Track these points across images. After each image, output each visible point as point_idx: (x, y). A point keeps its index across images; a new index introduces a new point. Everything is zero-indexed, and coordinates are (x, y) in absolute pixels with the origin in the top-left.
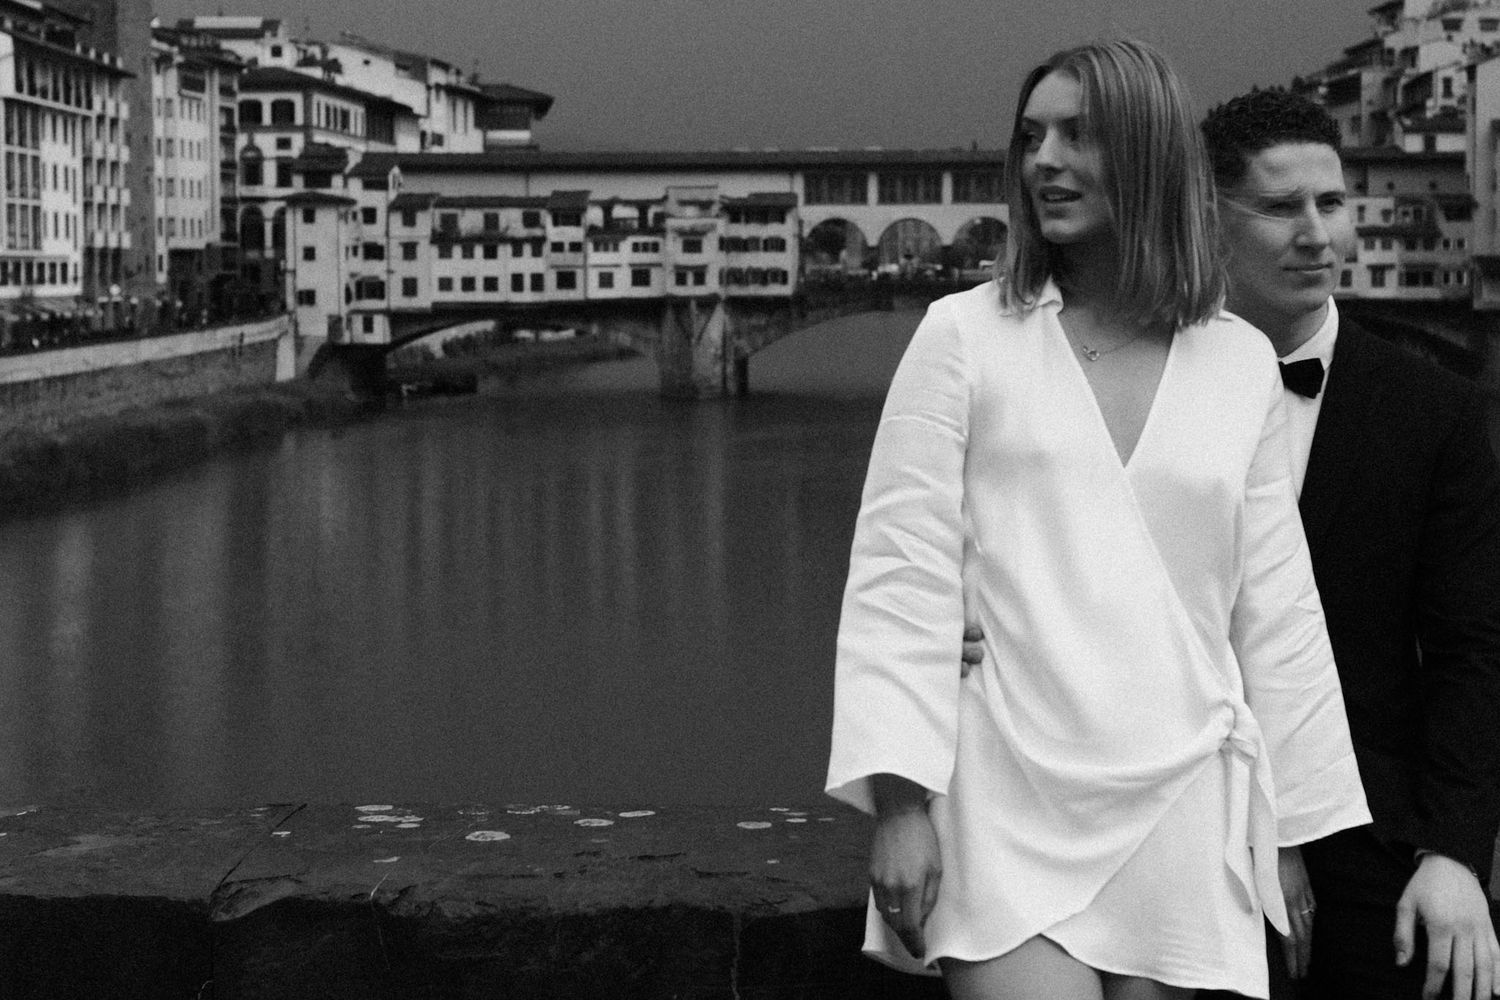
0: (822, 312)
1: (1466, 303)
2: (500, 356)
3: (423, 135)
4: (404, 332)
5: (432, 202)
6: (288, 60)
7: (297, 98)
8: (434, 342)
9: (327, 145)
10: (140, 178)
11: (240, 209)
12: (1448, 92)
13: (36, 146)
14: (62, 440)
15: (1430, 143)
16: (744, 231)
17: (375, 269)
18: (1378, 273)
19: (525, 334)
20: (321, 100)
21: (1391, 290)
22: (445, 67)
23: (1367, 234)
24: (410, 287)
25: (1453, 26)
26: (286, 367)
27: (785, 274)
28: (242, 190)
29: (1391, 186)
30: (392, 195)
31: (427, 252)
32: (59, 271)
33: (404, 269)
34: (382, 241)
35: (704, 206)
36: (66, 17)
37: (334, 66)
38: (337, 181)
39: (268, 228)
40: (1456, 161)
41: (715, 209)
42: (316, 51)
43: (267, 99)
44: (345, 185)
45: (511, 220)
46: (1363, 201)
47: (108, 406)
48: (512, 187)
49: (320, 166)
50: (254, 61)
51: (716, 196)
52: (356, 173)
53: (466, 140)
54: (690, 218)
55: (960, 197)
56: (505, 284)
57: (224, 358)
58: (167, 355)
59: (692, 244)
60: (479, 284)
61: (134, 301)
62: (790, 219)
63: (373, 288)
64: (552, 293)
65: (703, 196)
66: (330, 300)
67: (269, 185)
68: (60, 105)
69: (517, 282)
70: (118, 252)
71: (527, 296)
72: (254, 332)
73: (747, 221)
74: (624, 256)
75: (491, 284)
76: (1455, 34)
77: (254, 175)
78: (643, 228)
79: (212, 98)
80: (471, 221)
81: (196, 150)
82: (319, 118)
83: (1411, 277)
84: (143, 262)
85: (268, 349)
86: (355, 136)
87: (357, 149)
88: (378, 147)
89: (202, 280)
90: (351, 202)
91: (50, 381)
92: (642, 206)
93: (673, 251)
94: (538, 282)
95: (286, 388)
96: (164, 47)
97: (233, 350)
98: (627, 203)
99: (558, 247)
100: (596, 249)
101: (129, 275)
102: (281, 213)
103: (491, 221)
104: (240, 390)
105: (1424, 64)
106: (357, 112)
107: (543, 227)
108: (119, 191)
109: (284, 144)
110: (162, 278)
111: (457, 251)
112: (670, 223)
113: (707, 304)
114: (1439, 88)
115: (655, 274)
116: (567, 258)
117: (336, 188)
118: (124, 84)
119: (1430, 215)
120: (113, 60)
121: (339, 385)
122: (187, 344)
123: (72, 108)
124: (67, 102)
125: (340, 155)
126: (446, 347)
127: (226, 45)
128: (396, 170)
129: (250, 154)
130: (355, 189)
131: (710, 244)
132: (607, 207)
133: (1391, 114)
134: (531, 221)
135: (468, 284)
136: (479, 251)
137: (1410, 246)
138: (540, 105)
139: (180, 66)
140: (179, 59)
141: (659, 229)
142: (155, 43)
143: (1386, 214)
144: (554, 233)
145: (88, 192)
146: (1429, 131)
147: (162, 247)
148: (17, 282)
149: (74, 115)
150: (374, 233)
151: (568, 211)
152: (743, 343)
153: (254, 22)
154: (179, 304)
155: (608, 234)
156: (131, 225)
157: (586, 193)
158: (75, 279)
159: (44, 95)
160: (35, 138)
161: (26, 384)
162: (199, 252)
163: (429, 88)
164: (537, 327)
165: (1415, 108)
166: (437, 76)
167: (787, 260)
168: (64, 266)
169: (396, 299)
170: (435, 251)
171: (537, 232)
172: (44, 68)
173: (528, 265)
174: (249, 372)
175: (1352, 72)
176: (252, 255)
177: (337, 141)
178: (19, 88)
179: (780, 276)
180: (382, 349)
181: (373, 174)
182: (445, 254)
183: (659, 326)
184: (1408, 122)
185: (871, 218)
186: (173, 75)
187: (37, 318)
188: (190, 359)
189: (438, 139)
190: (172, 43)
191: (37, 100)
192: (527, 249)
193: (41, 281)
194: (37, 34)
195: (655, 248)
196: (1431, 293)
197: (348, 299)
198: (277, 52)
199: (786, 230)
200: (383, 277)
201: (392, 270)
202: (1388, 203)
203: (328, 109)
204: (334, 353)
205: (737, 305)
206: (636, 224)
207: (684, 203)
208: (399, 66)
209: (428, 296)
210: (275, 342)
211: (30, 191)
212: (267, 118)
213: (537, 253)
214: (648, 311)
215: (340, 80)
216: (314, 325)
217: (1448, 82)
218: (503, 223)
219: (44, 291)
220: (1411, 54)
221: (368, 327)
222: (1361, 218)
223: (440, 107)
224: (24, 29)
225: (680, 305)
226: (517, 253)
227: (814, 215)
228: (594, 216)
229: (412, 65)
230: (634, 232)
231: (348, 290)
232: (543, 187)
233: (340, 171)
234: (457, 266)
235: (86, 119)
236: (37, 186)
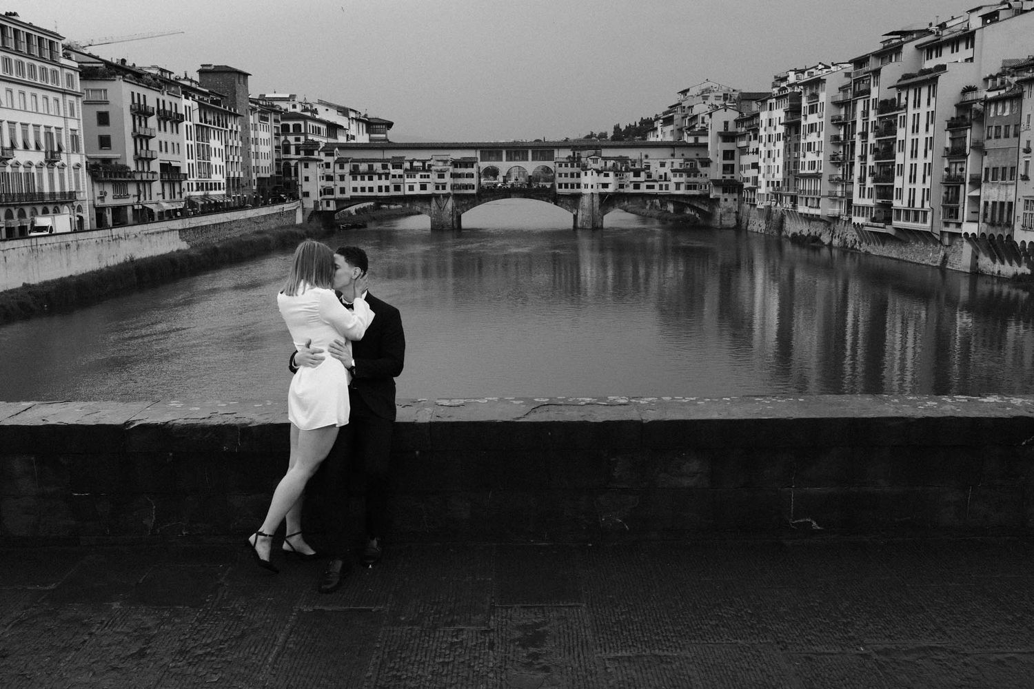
0: (486, 199)
1: (708, 196)
2: (377, 214)
3: (348, 135)
4: (341, 206)
5: (350, 160)
6: (298, 110)
7: (302, 123)
8: (352, 209)
9: (312, 140)
10: (246, 153)
11: (282, 163)
12: (703, 122)
13: (208, 141)
14: (218, 246)
15: (696, 139)
16: (460, 171)
17: (331, 184)
18: (678, 185)
19: (384, 206)
20: (310, 123)
21: (682, 191)
22: (355, 112)
23: (674, 171)
24: (342, 191)
25: (705, 98)
26: (299, 219)
27: (474, 186)
28: (283, 156)
29: (683, 155)
30: (336, 158)
31: (348, 178)
32: (217, 186)
33: (340, 184)
34: (332, 174)
35: (445, 162)
36: (218, 95)
37: (315, 111)
38: (316, 153)
39: (293, 169)
40: (705, 146)
41: (449, 163)
42: (308, 106)
43: (291, 123)
44: (319, 155)
45: (378, 166)
46: (673, 160)
47: (236, 233)
48: (378, 155)
49: (310, 148)
50: (286, 110)
51: (449, 158)
52: (322, 150)
53: (363, 138)
54: (440, 166)
55: (534, 159)
56: (376, 189)
57: (276, 217)
58: (257, 215)
59: (441, 176)
60: (367, 189)
61: (245, 196)
62: (475, 165)
63: (331, 191)
64: (392, 193)
65: (445, 158)
66: (315, 196)
67: (293, 155)
68: (216, 127)
69: (380, 189)
70: (238, 179)
71: (384, 194)
72: (287, 207)
73: (460, 167)
74: (417, 180)
75: (371, 189)
76: (706, 101)
77: (287, 151)
78: (424, 170)
79: (271, 123)
80: (363, 167)
82: (310, 130)
83: (689, 187)
84: (248, 182)
85: (292, 213)
86: (323, 137)
87: (323, 141)
88: (331, 141)
89: (269, 189)
90: (321, 160)
91: (215, 225)
92: (424, 162)
93: (434, 177)
94: (387, 189)
95: (300, 226)
96: (254, 105)
97: (280, 213)
98: (418, 161)
99: (394, 176)
100: (407, 177)
101: (243, 187)
102: (297, 164)
103: (371, 167)
104: (282, 227)
105: (695, 112)
106: (323, 127)
107: (389, 169)
108: (238, 157)
110: (255, 188)
111: (359, 178)
112: (433, 168)
113: (446, 196)
114: (700, 120)
115: (428, 186)
116: (398, 180)
117: (316, 155)
118: (239, 118)
119: (696, 165)
120: (235, 110)
121: (316, 224)
122: (264, 211)
123: (221, 128)
124: (219, 126)
125: (317, 144)
126: (356, 211)
127: (275, 103)
128: (337, 149)
129: (286, 143)
130: (322, 156)
131: (447, 175)
132: (411, 162)
133: (684, 129)
134: (385, 167)
135: (363, 189)
136: (366, 178)
137: (689, 176)
138: (389, 125)
139: (259, 112)
140: (259, 110)
141: (429, 170)
142: (250, 104)
144: (393, 172)
145: (227, 158)
146: (696, 135)
147: (254, 177)
148: (203, 190)
149: (222, 130)
150: (330, 171)
151: (397, 165)
152: (459, 210)
153: (287, 96)
154: (261, 197)
155: (412, 171)
156: (243, 169)
157: (404, 157)
158: (224, 188)
159: (210, 124)
160: (208, 138)
161: (206, 226)
162: (268, 178)
163: (349, 119)
164: (388, 204)
165: (691, 128)
166: (352, 115)
167: (474, 181)
168: (219, 184)
169: (338, 195)
170: (351, 177)
171: (387, 171)
172: (210, 113)
173: (384, 183)
174: (286, 221)
175: (671, 115)
176: (287, 179)
177: (316, 139)
178: (201, 121)
179: (472, 187)
180: (333, 213)
181: (329, 150)
182: (355, 179)
183: (430, 204)
184: (689, 132)
185: (504, 166)
186: (257, 115)
187: (210, 202)
188: (265, 216)
189: (353, 137)
190: (256, 104)
191: (208, 125)
192: (383, 177)
193: (211, 189)
194: (207, 101)
195: (428, 177)
196: (696, 192)
197: (321, 196)
198: (294, 107)
199: (474, 170)
200: (333, 187)
201: (336, 185)
202: (682, 161)
203: (313, 127)
204: (316, 214)
205: (456, 197)
206: (421, 168)
207: (438, 161)
208: (338, 111)
209: (349, 194)
210: (295, 210)
211: (206, 157)
212: (291, 131)
213: (387, 178)
214: (427, 199)
215: (317, 117)
216: (309, 204)
217: (703, 118)
218: (375, 168)
219: (212, 193)
220: (691, 107)
221: (328, 205)
222: (672, 166)
223: (354, 126)
224: (202, 99)
225: (437, 197)
226: (380, 178)
227: (484, 165)
228: (407, 165)
229: (344, 111)
230: (421, 171)
231: (321, 192)
232: (389, 155)
233: (317, 150)
234: (359, 183)
235: (225, 131)
236: (209, 156)
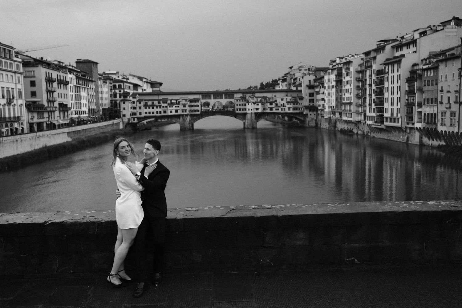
0: (205, 116)
1: (302, 113)
2: (157, 123)
3: (142, 89)
4: (140, 120)
5: (143, 100)
6: (120, 78)
7: (122, 84)
8: (145, 122)
9: (127, 92)
10: (97, 98)
11: (113, 102)
12: (300, 81)
13: (80, 93)
14: (85, 139)
15: (297, 88)
16: (192, 104)
17: (135, 111)
18: (289, 109)
19: (159, 120)
20: (126, 84)
21: (291, 111)
22: (146, 79)
23: (288, 102)
24: (140, 113)
25: (300, 70)
26: (121, 127)
27: (199, 110)
28: (114, 99)
29: (291, 95)
30: (137, 99)
31: (143, 108)
32: (84, 113)
33: (139, 111)
34: (136, 106)
35: (186, 100)
36: (84, 72)
37: (128, 79)
38: (128, 97)
39: (118, 104)
40: (301, 91)
41: (188, 101)
42: (125, 77)
43: (117, 84)
44: (130, 98)
45: (156, 103)
46: (287, 98)
47: (93, 133)
48: (156, 97)
49: (126, 95)
50: (115, 78)
51: (188, 98)
52: (131, 96)
53: (149, 90)
54: (184, 102)
55: (226, 98)
56: (155, 113)
57: (111, 126)
58: (102, 125)
59: (184, 106)
60: (151, 113)
61: (97, 117)
62: (199, 101)
63: (135, 114)
64: (163, 114)
65: (186, 98)
66: (128, 116)
67: (118, 98)
68: (84, 86)
69: (157, 112)
70: (94, 109)
71: (159, 115)
72: (116, 121)
73: (193, 102)
74: (173, 108)
75: (153, 113)
76: (301, 72)
77: (115, 96)
78: (177, 104)
79: (108, 84)
80: (150, 103)
81: (106, 93)
82: (125, 87)
83: (294, 109)
84: (98, 110)
85: (118, 124)
86: (131, 90)
87: (131, 92)
88: (135, 92)
89: (107, 113)
90: (131, 100)
91: (83, 130)
92: (177, 100)
93: (181, 107)
94: (160, 112)
95: (121, 130)
96: (100, 77)
97: (112, 124)
98: (174, 100)
99: (163, 107)
100: (169, 107)
101: (96, 113)
102: (120, 102)
103: (153, 103)
104: (114, 130)
105: (296, 76)
106: (132, 86)
107: (161, 104)
108: (94, 100)
109: (120, 91)
110: (101, 113)
111: (148, 108)
112: (181, 103)
113: (187, 115)
114: (298, 80)
115: (179, 111)
116: (165, 109)
117: (128, 98)
118: (94, 83)
119: (297, 99)
120: (92, 79)
121: (129, 129)
122: (105, 123)
123: (85, 87)
125: (129, 93)
126: (147, 122)
127: (110, 76)
128: (138, 95)
129: (115, 93)
130: (131, 98)
131: (187, 106)
132: (171, 100)
133: (291, 84)
134: (159, 103)
135: (150, 113)
136: (151, 108)
137: (294, 104)
138: (161, 84)
139: (103, 80)
140: (103, 78)
141: (179, 104)
142: (99, 76)
143: (290, 99)
144: (163, 105)
145: (89, 100)
146: (297, 86)
147: (101, 108)
148: (78, 114)
149: (86, 88)
150: (135, 105)
151: (165, 101)
152: (193, 121)
153: (115, 72)
154: (104, 117)
155: (171, 104)
156: (96, 105)
157: (168, 98)
158: (87, 114)
160: (80, 92)
161: (79, 130)
162: (107, 109)
163: (143, 82)
164: (161, 119)
165: (294, 83)
166: (144, 80)
167: (199, 108)
168: (85, 112)
169: (138, 115)
170: (144, 108)
171: (160, 105)
172: (81, 80)
173: (159, 110)
174: (115, 128)
175: (285, 78)
176: (116, 109)
177: (128, 91)
178: (77, 84)
179: (198, 111)
180: (136, 123)
181: (134, 96)
182: (146, 108)
183: (180, 119)
184: (293, 85)
185: (212, 101)
186: (102, 81)
187: (81, 120)
188: (106, 126)
189: (145, 90)
190: (101, 76)
191: (80, 86)
192: (159, 107)
193: (82, 114)
194: (80, 75)
195: (179, 107)
196: (298, 111)
197: (131, 116)
198: (118, 77)
199: (199, 104)
200: (136, 112)
201: (138, 111)
202: (291, 98)
203: (127, 86)
204: (129, 124)
205: (191, 115)
206: (175, 103)
207: (183, 100)
208: (138, 79)
209: (143, 115)
210: (119, 123)
211: (79, 100)
212: (117, 87)
213: (160, 108)
214: (178, 116)
215: (129, 81)
216: (126, 120)
217: (300, 79)
218: (155, 103)
219: (82, 116)
220: (294, 74)
221: (134, 120)
222: (287, 100)
223: (145, 85)
224: (77, 74)
225: (183, 115)
226: (157, 108)
227: (203, 101)
228: (169, 102)
229: (141, 79)
230: (175, 104)
231: (131, 114)
232: (161, 97)
233: (129, 96)
234: (148, 110)
235: (88, 88)
236: (80, 99)
